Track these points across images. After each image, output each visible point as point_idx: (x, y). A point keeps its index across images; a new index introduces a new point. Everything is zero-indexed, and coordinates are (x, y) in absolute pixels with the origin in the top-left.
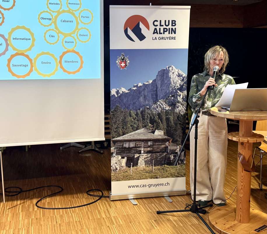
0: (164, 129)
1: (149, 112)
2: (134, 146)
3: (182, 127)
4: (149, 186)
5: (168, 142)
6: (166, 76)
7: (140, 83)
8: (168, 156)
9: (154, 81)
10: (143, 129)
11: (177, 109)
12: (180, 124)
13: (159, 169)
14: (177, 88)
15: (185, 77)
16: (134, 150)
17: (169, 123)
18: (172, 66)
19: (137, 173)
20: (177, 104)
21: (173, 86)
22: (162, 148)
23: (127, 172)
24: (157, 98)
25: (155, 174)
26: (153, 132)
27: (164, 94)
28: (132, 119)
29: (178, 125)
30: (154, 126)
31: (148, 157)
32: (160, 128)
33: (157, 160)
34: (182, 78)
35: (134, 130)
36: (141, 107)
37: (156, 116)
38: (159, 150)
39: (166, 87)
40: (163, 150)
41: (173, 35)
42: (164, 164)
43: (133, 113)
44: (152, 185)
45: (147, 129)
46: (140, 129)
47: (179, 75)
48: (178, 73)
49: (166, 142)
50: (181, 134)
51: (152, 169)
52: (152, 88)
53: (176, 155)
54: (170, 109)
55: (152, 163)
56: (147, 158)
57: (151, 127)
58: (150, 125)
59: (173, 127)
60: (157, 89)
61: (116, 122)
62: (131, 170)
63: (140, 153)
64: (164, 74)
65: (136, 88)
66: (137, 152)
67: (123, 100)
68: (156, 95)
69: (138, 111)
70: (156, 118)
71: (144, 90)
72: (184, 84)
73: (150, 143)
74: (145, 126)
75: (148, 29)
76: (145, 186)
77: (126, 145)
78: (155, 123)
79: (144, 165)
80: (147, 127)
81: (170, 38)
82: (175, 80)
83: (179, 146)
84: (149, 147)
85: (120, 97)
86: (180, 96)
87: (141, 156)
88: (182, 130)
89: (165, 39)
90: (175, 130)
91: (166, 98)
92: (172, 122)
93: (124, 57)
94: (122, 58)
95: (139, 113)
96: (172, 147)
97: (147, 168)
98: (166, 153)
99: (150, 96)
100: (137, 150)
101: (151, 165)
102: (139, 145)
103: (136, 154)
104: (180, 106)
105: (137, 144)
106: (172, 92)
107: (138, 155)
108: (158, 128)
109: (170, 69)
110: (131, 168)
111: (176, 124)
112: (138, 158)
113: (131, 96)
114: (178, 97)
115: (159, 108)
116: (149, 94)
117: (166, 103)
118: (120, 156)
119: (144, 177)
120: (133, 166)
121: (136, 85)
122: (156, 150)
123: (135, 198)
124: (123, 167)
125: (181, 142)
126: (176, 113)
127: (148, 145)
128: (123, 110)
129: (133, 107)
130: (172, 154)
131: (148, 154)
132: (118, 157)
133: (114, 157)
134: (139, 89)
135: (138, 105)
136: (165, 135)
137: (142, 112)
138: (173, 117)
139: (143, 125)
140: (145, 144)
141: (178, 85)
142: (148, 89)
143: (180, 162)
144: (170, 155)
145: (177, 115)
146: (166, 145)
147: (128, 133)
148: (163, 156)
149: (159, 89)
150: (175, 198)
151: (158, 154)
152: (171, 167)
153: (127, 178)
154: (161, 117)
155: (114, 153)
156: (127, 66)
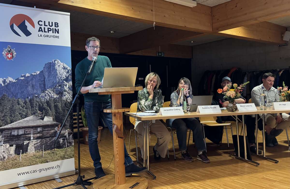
0: (53, 115)
1: (38, 100)
2: (23, 133)
4: (40, 170)
5: (57, 127)
6: (53, 68)
7: (28, 74)
9: (42, 72)
10: (32, 116)
11: (64, 97)
13: (49, 153)
14: (63, 79)
15: (69, 70)
16: (23, 137)
17: (58, 110)
18: (58, 60)
19: (27, 160)
20: (64, 92)
21: (60, 77)
22: (51, 133)
23: (16, 159)
24: (45, 87)
25: (46, 159)
26: (43, 119)
27: (51, 83)
28: (21, 108)
29: (66, 111)
30: (43, 113)
31: (38, 143)
32: (49, 115)
33: (47, 144)
34: (67, 71)
35: (23, 118)
36: (29, 95)
38: (48, 135)
39: (53, 78)
40: (52, 135)
41: (57, 34)
42: (54, 148)
43: (21, 102)
44: (43, 170)
46: (28, 116)
47: (64, 68)
48: (64, 66)
49: (55, 127)
50: (69, 119)
51: (42, 154)
52: (40, 78)
53: (64, 138)
54: (58, 97)
55: (42, 148)
56: (36, 144)
57: (40, 114)
59: (61, 113)
60: (44, 79)
61: (4, 110)
62: (21, 157)
63: (30, 140)
64: (51, 66)
65: (24, 78)
66: (26, 139)
67: (11, 89)
68: (44, 85)
69: (27, 99)
70: (45, 105)
71: (32, 80)
72: (69, 75)
73: (39, 129)
74: (34, 114)
75: (34, 27)
76: (35, 171)
77: (15, 133)
78: (44, 110)
79: (34, 151)
80: (36, 114)
82: (61, 72)
83: (68, 130)
84: (39, 133)
85: (7, 86)
86: (66, 85)
87: (30, 143)
88: (70, 115)
89: (50, 37)
90: (63, 115)
91: (53, 87)
92: (60, 109)
93: (10, 49)
94: (8, 50)
95: (28, 101)
97: (38, 154)
99: (38, 86)
100: (27, 136)
101: (41, 150)
102: (28, 132)
103: (26, 141)
104: (67, 94)
105: (26, 131)
106: (58, 82)
107: (28, 142)
108: (47, 114)
109: (56, 62)
110: (21, 155)
111: (64, 110)
112: (27, 145)
113: (19, 86)
114: (65, 86)
115: (47, 96)
116: (37, 83)
117: (54, 92)
118: (8, 144)
119: (34, 163)
120: (23, 153)
121: (24, 75)
122: (46, 135)
123: (25, 184)
124: (11, 155)
125: (69, 126)
126: (64, 101)
127: (38, 131)
128: (11, 98)
129: (21, 96)
130: (61, 138)
131: (38, 140)
132: (5, 145)
133: (2, 145)
134: (27, 78)
135: (26, 93)
136: (54, 121)
137: (30, 101)
138: (61, 104)
139: (32, 112)
140: (34, 131)
141: (64, 77)
142: (35, 79)
143: (69, 145)
144: (59, 139)
145: (65, 103)
146: (56, 130)
147: (16, 121)
148: (53, 141)
149: (47, 80)
150: (65, 178)
151: (48, 139)
152: (61, 150)
153: (16, 165)
154: (50, 104)
155: (2, 142)
156: (14, 57)
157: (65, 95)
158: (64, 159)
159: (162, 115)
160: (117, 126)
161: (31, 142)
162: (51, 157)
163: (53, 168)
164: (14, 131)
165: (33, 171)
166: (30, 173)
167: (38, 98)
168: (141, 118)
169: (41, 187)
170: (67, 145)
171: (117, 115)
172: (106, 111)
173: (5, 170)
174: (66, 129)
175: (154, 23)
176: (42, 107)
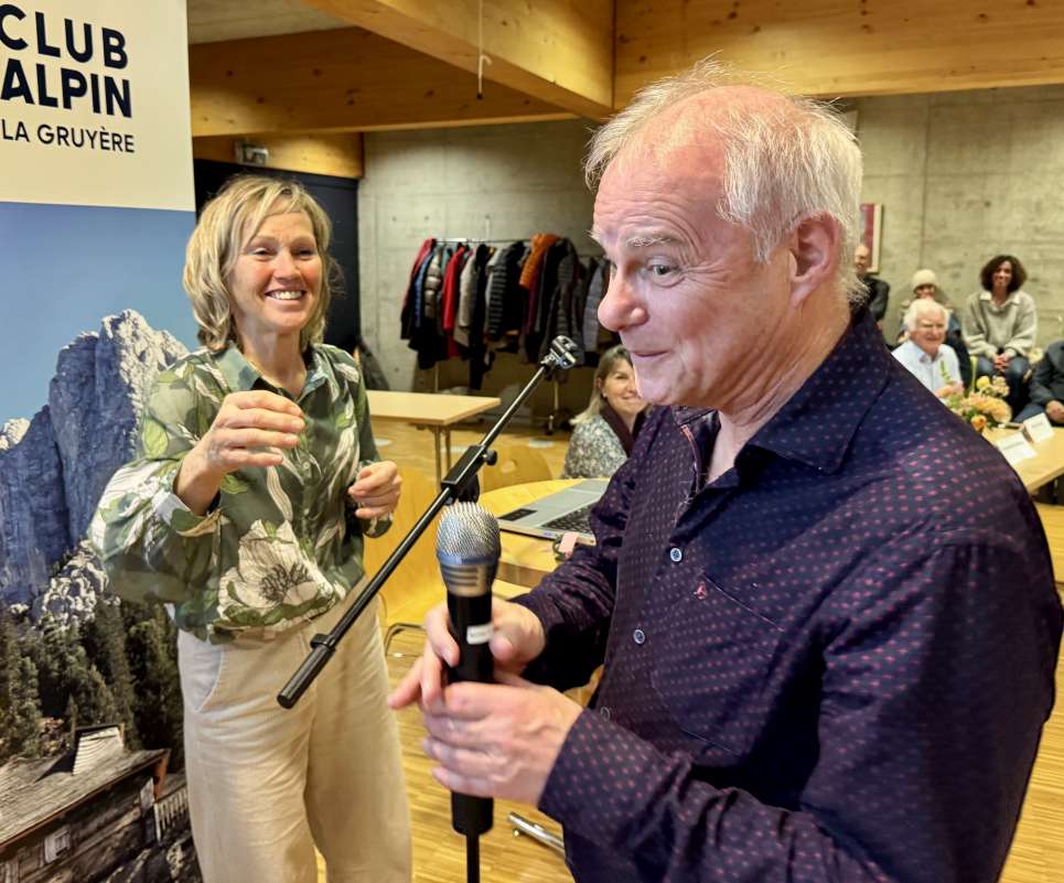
0: (123, 711)
1: (32, 637)
5: (150, 784)
6: (106, 380)
8: (156, 862)
17: (149, 664)
18: (133, 314)
22: (120, 836)
24: (67, 527)
26: (67, 764)
30: (66, 719)
37: (71, 653)
38: (107, 858)
40: (128, 845)
41: (116, 123)
45: (29, 756)
49: (138, 787)
52: (35, 468)
57: (53, 737)
58: (43, 723)
60: (61, 470)
64: (93, 365)
68: (59, 514)
70: (78, 662)
73: (52, 848)
78: (71, 700)
81: (102, 141)
84: (54, 868)
89: (79, 141)
99: (26, 532)
108: (91, 722)
109: (125, 331)
115: (83, 592)
116: (15, 515)
122: (95, 863)
127: (46, 864)
130: (174, 841)
136: (130, 748)
138: (163, 622)
140: (23, 871)
144: (167, 850)
146: (144, 803)
149: (76, 470)
154: (103, 644)
176: (61, 677)
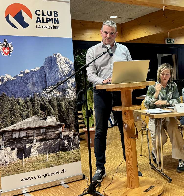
0: (56, 115)
1: (39, 98)
2: (25, 135)
3: (74, 112)
4: (44, 175)
5: (61, 128)
6: (54, 63)
7: (27, 70)
8: (62, 142)
9: (42, 67)
10: (34, 116)
11: (67, 94)
12: (71, 109)
13: (54, 157)
14: (66, 74)
15: (72, 64)
16: (25, 140)
17: (61, 109)
18: (59, 54)
19: (30, 164)
20: (67, 90)
21: (62, 73)
22: (55, 134)
23: (18, 164)
24: (46, 84)
25: (50, 163)
26: (45, 119)
27: (53, 80)
28: (21, 108)
29: (70, 110)
30: (45, 112)
31: (41, 146)
32: (52, 115)
33: (52, 147)
34: (69, 65)
35: (24, 119)
36: (30, 94)
37: (46, 103)
38: (52, 137)
39: (55, 74)
41: (56, 25)
42: (59, 151)
43: (22, 102)
44: (47, 175)
45: (38, 116)
46: (30, 117)
47: (66, 63)
48: (65, 61)
49: (59, 128)
50: (74, 119)
51: (46, 158)
52: (41, 75)
53: (70, 140)
54: (61, 94)
55: (46, 151)
56: (40, 146)
57: (42, 114)
58: (41, 112)
59: (65, 112)
60: (45, 76)
61: (3, 111)
62: (23, 162)
63: (32, 142)
64: (51, 61)
65: (22, 75)
66: (28, 141)
67: (9, 87)
68: (45, 82)
69: (27, 98)
70: (47, 104)
71: (32, 77)
72: (71, 71)
73: (42, 131)
74: (36, 114)
75: (31, 17)
76: (39, 177)
77: (16, 135)
78: (46, 110)
79: (37, 155)
80: (38, 114)
81: (53, 28)
82: (63, 67)
83: (73, 131)
84: (42, 134)
85: (5, 84)
86: (69, 82)
88: (74, 114)
89: (49, 28)
90: (67, 115)
91: (55, 84)
92: (64, 108)
94: (5, 44)
95: (28, 100)
96: (65, 132)
97: (41, 158)
98: (60, 139)
99: (39, 83)
100: (29, 139)
101: (44, 154)
102: (30, 134)
103: (28, 144)
104: (70, 92)
105: (28, 133)
106: (61, 78)
107: (30, 145)
108: (49, 114)
109: (57, 56)
110: (23, 159)
111: (67, 109)
112: (30, 148)
113: (18, 83)
114: (67, 83)
117: (56, 89)
118: (9, 148)
119: (38, 167)
120: (25, 157)
121: (23, 71)
122: (49, 137)
123: (30, 191)
124: (13, 159)
125: (74, 126)
126: (67, 99)
127: (41, 133)
128: (10, 98)
129: (21, 95)
130: (66, 140)
131: (41, 142)
132: (7, 149)
133: (3, 149)
134: (26, 75)
135: (27, 92)
136: (57, 121)
137: (31, 100)
138: (64, 103)
139: (34, 112)
140: (37, 133)
141: (67, 72)
142: (35, 75)
143: (75, 147)
144: (64, 141)
145: (68, 101)
146: (60, 131)
147: (17, 122)
148: (57, 143)
149: (48, 76)
150: (72, 183)
151: (52, 141)
152: (66, 152)
153: (18, 171)
154: (52, 103)
155: (2, 145)
156: (11, 52)
157: (69, 93)
158: (69, 162)
159: (177, 112)
160: (128, 125)
161: (34, 145)
162: (56, 161)
163: (58, 172)
164: (15, 134)
165: (37, 177)
166: (34, 178)
167: (40, 96)
168: (153, 116)
169: (47, 193)
170: (72, 148)
171: (128, 113)
172: (116, 109)
173: (8, 175)
174: (71, 130)
175: (164, 6)
176: (44, 106)
